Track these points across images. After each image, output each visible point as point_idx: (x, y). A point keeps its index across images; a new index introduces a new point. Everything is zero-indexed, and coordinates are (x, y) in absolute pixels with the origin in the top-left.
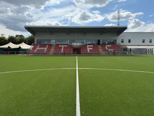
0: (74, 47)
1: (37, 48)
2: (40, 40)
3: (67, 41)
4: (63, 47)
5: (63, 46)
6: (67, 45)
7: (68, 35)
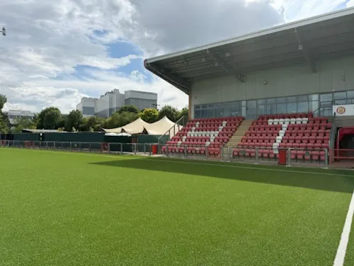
0: (344, 125)
1: (189, 132)
2: (204, 106)
3: (309, 101)
4: (285, 126)
5: (285, 123)
6: (309, 115)
7: (315, 71)
